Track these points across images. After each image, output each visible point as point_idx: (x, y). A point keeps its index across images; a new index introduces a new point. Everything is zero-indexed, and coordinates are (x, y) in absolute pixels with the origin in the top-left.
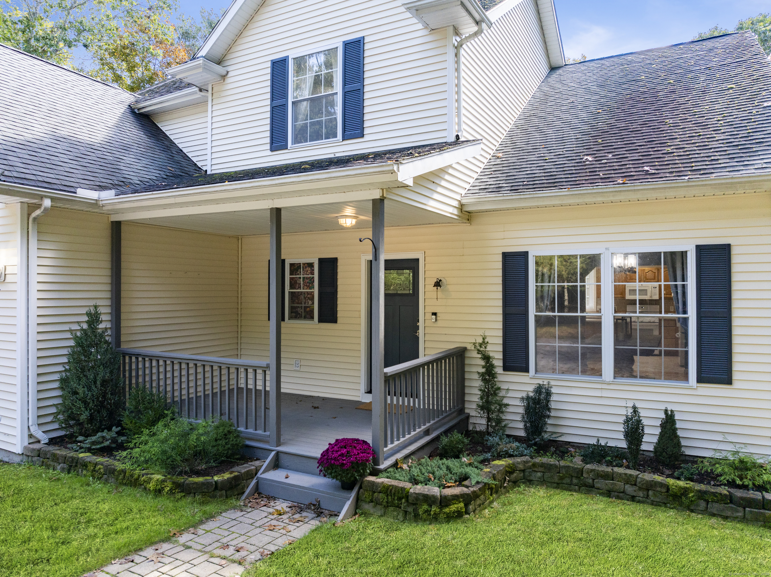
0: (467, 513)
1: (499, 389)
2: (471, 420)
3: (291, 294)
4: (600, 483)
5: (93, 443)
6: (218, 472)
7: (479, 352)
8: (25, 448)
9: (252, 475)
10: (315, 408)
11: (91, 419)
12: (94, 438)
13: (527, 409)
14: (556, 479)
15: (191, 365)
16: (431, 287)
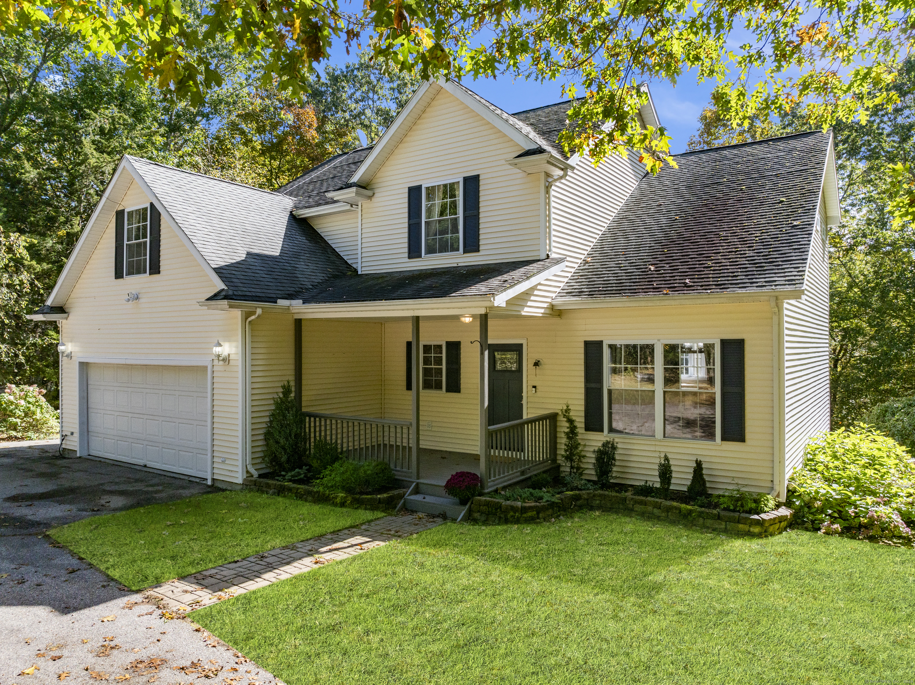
0: (538, 518)
1: (579, 444)
2: (562, 469)
3: (425, 370)
4: (638, 508)
5: (292, 476)
6: (380, 494)
7: (565, 416)
8: (244, 480)
9: (401, 496)
10: (443, 458)
11: (288, 461)
12: (293, 473)
13: (597, 459)
14: (609, 505)
15: (356, 423)
16: (531, 366)
